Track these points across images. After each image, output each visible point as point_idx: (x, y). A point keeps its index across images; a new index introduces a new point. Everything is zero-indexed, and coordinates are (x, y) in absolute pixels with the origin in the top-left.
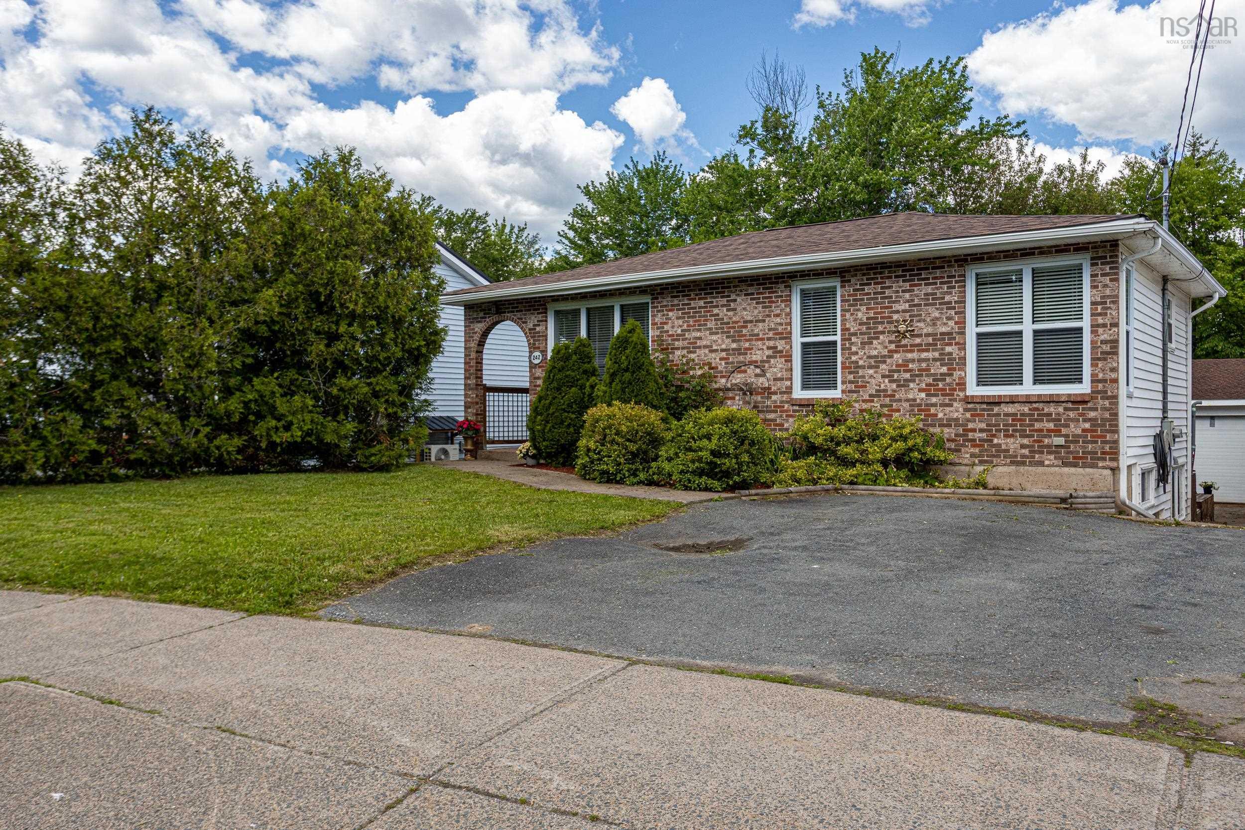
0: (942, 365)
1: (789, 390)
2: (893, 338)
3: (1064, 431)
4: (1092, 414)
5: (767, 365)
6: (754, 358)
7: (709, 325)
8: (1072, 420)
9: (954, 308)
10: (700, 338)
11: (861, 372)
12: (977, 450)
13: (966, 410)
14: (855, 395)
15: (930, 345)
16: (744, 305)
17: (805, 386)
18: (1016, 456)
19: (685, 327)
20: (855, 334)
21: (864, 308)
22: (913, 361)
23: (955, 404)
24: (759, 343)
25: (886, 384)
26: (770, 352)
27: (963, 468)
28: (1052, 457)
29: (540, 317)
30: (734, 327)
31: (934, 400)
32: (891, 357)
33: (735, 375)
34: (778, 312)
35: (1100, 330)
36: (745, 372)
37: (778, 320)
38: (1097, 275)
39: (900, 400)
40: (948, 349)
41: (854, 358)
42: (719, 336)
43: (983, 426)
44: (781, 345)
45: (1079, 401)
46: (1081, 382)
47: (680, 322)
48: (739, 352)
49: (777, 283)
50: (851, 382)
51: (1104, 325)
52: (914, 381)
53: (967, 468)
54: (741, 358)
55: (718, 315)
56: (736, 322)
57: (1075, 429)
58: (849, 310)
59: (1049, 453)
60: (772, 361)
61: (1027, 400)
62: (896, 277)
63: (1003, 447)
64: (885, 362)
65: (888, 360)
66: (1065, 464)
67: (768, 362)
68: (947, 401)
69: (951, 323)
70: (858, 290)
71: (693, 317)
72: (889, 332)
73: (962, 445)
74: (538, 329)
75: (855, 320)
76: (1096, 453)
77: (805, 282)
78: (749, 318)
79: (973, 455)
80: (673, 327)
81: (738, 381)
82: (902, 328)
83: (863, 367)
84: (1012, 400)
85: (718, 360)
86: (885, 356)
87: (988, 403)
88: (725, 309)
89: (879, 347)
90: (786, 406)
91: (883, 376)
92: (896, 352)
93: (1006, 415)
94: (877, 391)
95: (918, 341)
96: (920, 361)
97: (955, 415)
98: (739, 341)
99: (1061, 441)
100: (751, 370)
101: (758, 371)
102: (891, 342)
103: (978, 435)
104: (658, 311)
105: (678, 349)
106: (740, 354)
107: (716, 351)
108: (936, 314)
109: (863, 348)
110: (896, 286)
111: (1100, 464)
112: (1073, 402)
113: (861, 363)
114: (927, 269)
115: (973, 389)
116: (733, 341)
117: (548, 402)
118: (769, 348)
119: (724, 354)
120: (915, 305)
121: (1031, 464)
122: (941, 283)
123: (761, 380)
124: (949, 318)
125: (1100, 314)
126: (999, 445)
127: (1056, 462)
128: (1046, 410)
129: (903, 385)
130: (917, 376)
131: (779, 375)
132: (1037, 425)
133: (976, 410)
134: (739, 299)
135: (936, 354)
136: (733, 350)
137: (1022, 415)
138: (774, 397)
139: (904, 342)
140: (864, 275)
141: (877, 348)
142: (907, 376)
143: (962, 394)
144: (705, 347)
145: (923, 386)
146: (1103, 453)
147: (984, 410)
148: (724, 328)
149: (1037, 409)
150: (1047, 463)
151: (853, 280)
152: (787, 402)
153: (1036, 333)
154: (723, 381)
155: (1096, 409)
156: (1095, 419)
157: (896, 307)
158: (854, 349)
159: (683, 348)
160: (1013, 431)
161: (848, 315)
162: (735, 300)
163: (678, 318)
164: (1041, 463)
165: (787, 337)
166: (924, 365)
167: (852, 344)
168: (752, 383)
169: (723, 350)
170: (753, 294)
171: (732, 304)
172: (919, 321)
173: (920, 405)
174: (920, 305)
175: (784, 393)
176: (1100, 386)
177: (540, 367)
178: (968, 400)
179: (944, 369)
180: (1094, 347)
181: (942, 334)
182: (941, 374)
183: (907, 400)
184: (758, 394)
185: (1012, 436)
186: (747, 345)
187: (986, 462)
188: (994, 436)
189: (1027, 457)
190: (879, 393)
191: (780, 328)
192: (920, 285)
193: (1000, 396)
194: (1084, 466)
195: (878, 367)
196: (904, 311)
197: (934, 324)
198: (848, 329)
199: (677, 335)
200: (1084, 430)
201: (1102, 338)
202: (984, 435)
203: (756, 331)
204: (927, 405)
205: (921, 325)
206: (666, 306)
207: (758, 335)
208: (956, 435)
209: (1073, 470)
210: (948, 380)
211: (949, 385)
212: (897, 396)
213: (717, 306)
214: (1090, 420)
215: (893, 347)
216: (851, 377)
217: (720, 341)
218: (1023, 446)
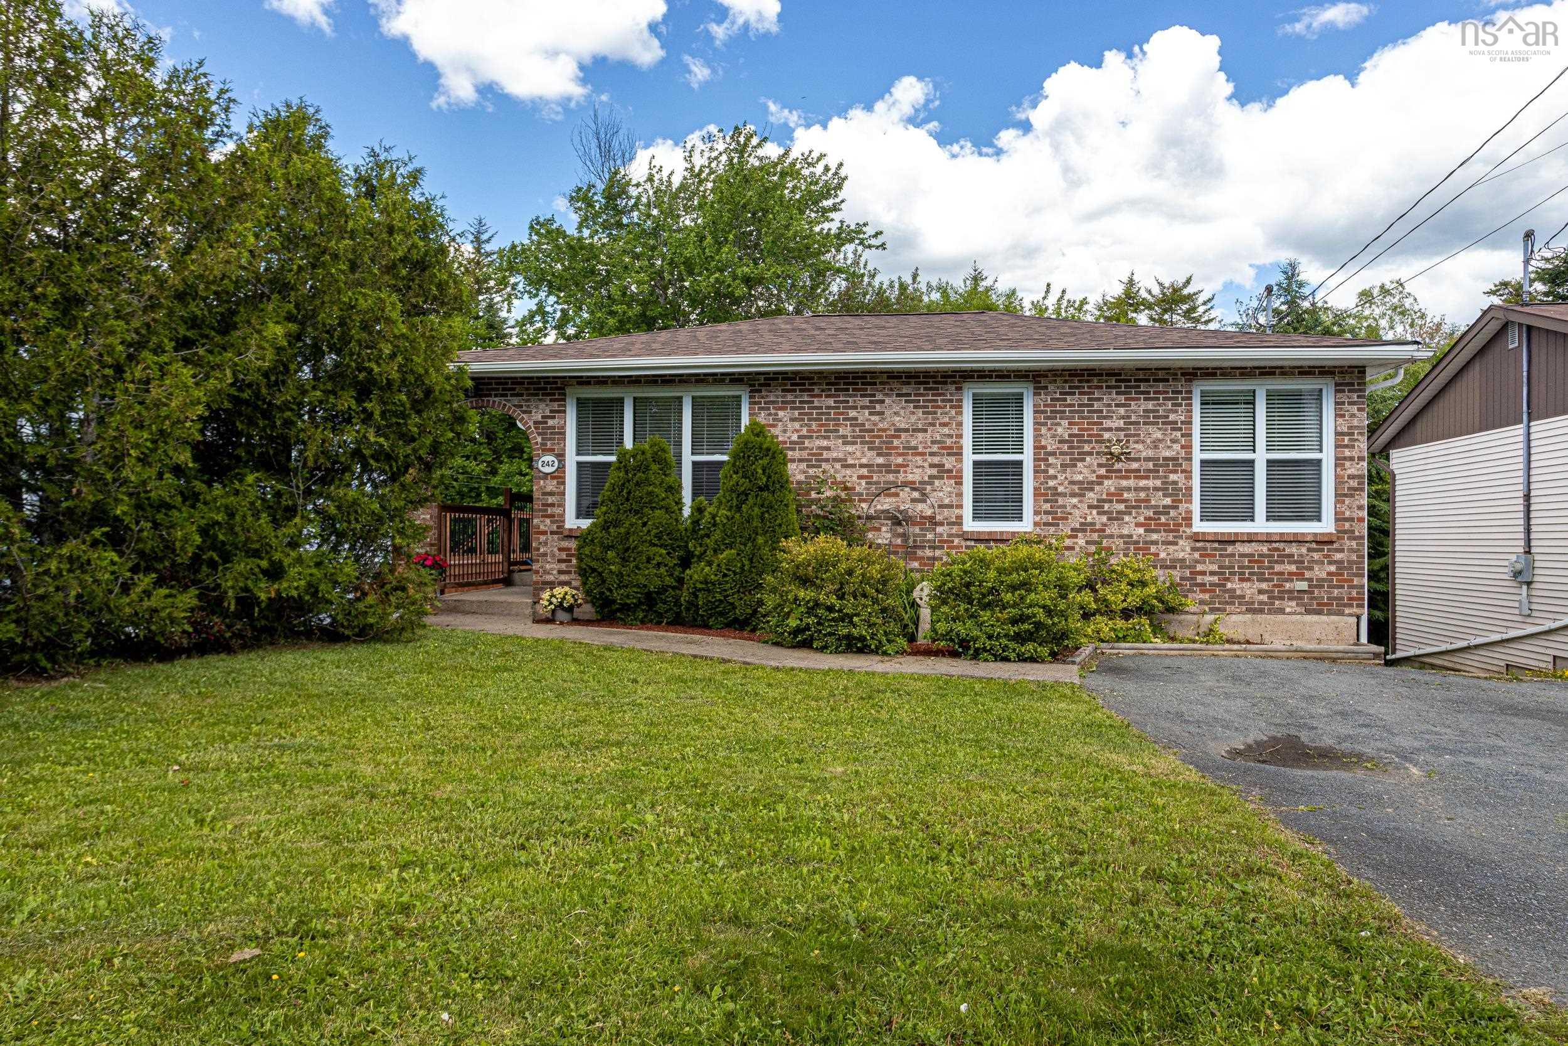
0: (1165, 496)
1: (959, 521)
2: (1103, 460)
3: (1308, 574)
4: (1338, 556)
5: (929, 487)
6: (910, 477)
7: (842, 432)
8: (1316, 562)
9: (1180, 429)
10: (828, 449)
11: (1061, 501)
12: (1207, 596)
13: (1193, 549)
14: (1052, 529)
15: (1150, 471)
16: (896, 408)
17: (979, 516)
18: (1253, 603)
19: (804, 432)
20: (1053, 454)
21: (1065, 423)
22: (1129, 489)
23: (1181, 542)
24: (918, 458)
25: (1093, 516)
26: (934, 471)
27: (1189, 617)
28: (1294, 603)
29: (555, 405)
30: (880, 437)
31: (1155, 537)
32: (1101, 484)
33: (882, 498)
34: (947, 420)
35: (1348, 463)
36: (897, 495)
37: (946, 430)
38: (1344, 403)
39: (1111, 536)
40: (1173, 477)
41: (1051, 483)
42: (858, 446)
43: (1215, 568)
44: (949, 462)
45: (1322, 542)
46: (1320, 520)
47: (797, 425)
48: (887, 468)
49: (945, 383)
50: (1046, 513)
51: (1351, 459)
52: (1130, 514)
53: (1195, 618)
54: (891, 477)
55: (856, 419)
56: (884, 430)
57: (1319, 572)
58: (1045, 424)
59: (1290, 599)
60: (937, 482)
61: (1268, 539)
62: (1108, 387)
63: (1238, 592)
64: (1092, 489)
65: (1097, 488)
66: (1308, 612)
67: (932, 484)
68: (1171, 538)
69: (1177, 447)
70: (1058, 400)
71: (816, 420)
72: (1098, 453)
73: (1189, 591)
74: (550, 422)
75: (1054, 436)
76: (1342, 599)
77: (981, 385)
78: (903, 426)
79: (1202, 602)
80: (785, 431)
81: (886, 507)
82: (1116, 449)
83: (1064, 495)
84: (1251, 539)
85: (855, 478)
86: (1092, 482)
87: (1220, 542)
88: (867, 412)
89: (1085, 471)
90: (956, 541)
91: (1090, 507)
92: (1107, 478)
93: (1242, 555)
94: (1082, 524)
95: (1135, 465)
96: (1137, 489)
97: (1181, 555)
98: (889, 454)
99: (1303, 585)
100: (905, 493)
101: (916, 495)
102: (1100, 465)
103: (1208, 579)
104: (761, 409)
105: (793, 461)
106: (888, 472)
107: (853, 466)
108: (1159, 435)
109: (1064, 472)
110: (1108, 399)
111: (1347, 611)
112: (1317, 542)
113: (1061, 489)
114: (1148, 381)
115: (1200, 526)
116: (879, 455)
118: (932, 466)
119: (864, 471)
120: (1131, 423)
121: (1270, 612)
122: (1165, 399)
123: (920, 507)
124: (1173, 441)
125: (1346, 446)
126: (1234, 590)
127: (1299, 609)
128: (1288, 551)
129: (1117, 517)
130: (1134, 507)
131: (947, 501)
132: (1278, 568)
133: (1205, 549)
134: (888, 401)
135: (1158, 483)
136: (878, 465)
137: (1260, 555)
138: (939, 529)
139: (1117, 466)
140: (1066, 381)
141: (1083, 472)
142: (1122, 507)
143: (1188, 530)
144: (836, 460)
145: (1142, 519)
146: (1350, 599)
147: (1215, 549)
148: (864, 436)
149: (1277, 549)
150: (1288, 610)
151: (1051, 387)
152: (958, 536)
153: (1271, 463)
154: (864, 505)
155: (1342, 551)
156: (1342, 562)
157: (1107, 423)
158: (1051, 472)
159: (801, 461)
160: (1250, 574)
161: (1044, 430)
162: (883, 402)
163: (793, 420)
164: (1282, 611)
165: (959, 454)
166: (1142, 495)
167: (1049, 465)
168: (906, 511)
169: (862, 466)
170: (909, 395)
171: (878, 406)
172: (1137, 442)
173: (1137, 542)
174: (1138, 423)
175: (953, 524)
176: (1348, 525)
177: (553, 478)
178: (1196, 538)
179: (1168, 501)
180: (1335, 482)
181: (1165, 459)
182: (1164, 507)
183: (1121, 536)
184: (915, 524)
185: (1248, 580)
186: (900, 460)
187: (1218, 609)
188: (1228, 579)
189: (1265, 604)
190: (1084, 527)
191: (949, 442)
192: (1139, 399)
193: (1236, 534)
194: (1329, 613)
195: (1083, 495)
196: (1118, 429)
197: (1156, 447)
198: (1044, 447)
199: (792, 443)
200: (1329, 574)
201: (1349, 472)
202: (1215, 579)
203: (913, 444)
204: (1146, 543)
205: (1140, 447)
206: (773, 402)
207: (916, 448)
208: (1182, 579)
209: (1315, 618)
210: (1173, 513)
211: (1173, 519)
212: (1108, 532)
213: (855, 408)
214: (1336, 562)
215: (1103, 471)
216: (1047, 507)
217: (858, 454)
218: (1260, 592)
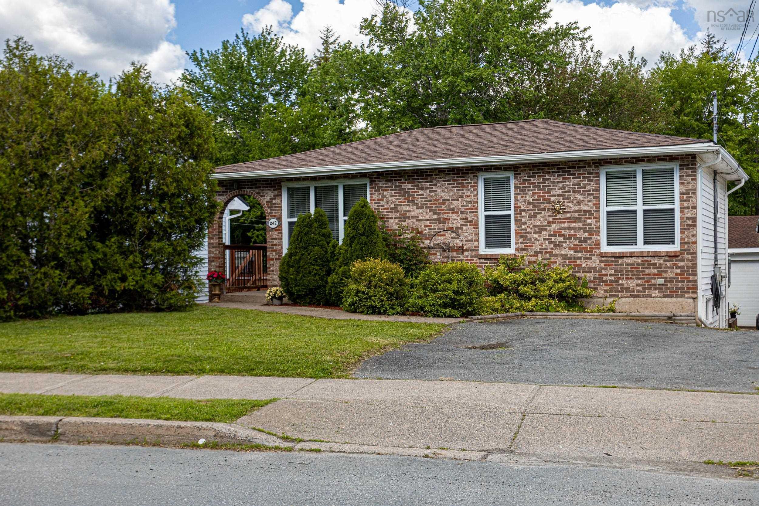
0: (584, 232)
1: (477, 248)
2: (551, 213)
3: (664, 275)
4: (681, 264)
5: (460, 231)
6: (451, 226)
7: (416, 202)
8: (669, 268)
9: (592, 194)
10: (409, 211)
11: (529, 236)
12: (608, 288)
13: (601, 262)
14: (525, 252)
15: (576, 218)
16: (443, 188)
17: (488, 246)
18: (634, 291)
19: (397, 202)
20: (524, 210)
21: (530, 193)
22: (565, 229)
23: (594, 258)
24: (455, 215)
25: (546, 244)
26: (463, 222)
27: (599, 300)
28: (657, 291)
29: (276, 192)
30: (435, 204)
31: (579, 255)
32: (550, 226)
33: (436, 237)
34: (469, 194)
35: (686, 211)
36: (444, 235)
37: (468, 199)
38: (683, 176)
39: (556, 255)
40: (589, 221)
41: (524, 227)
42: (424, 209)
43: (612, 272)
44: (470, 217)
45: (673, 256)
46: (674, 243)
47: (393, 199)
48: (439, 221)
49: (468, 173)
50: (521, 243)
51: (688, 208)
52: (566, 242)
53: (602, 300)
54: (441, 226)
55: (423, 195)
56: (437, 200)
57: (671, 274)
58: (520, 194)
59: (655, 289)
60: (464, 228)
61: (641, 255)
62: (553, 172)
63: (626, 286)
64: (545, 230)
65: (548, 228)
66: (665, 296)
67: (462, 229)
68: (588, 256)
69: (591, 204)
70: (526, 180)
71: (403, 196)
72: (548, 209)
73: (598, 285)
74: (274, 201)
75: (525, 201)
76: (684, 288)
77: (487, 174)
78: (447, 198)
79: (606, 291)
80: (387, 202)
81: (438, 242)
82: (557, 207)
83: (530, 233)
84: (631, 255)
85: (423, 227)
86: (545, 226)
87: (615, 257)
88: (428, 191)
89: (541, 219)
90: (475, 259)
91: (545, 239)
92: (553, 223)
93: (627, 265)
94: (540, 249)
95: (568, 215)
96: (570, 229)
97: (594, 265)
98: (439, 213)
99: (662, 281)
100: (448, 234)
101: (454, 235)
102: (549, 216)
103: (609, 278)
104: (376, 191)
105: (392, 218)
106: (440, 223)
107: (422, 220)
108: (581, 198)
109: (530, 220)
110: (553, 179)
111: (687, 296)
112: (669, 256)
113: (529, 230)
114: (575, 168)
115: (605, 248)
116: (435, 214)
117: (297, 258)
118: (462, 219)
119: (428, 223)
120: (566, 192)
121: (643, 296)
122: (584, 178)
123: (456, 241)
124: (589, 201)
125: (685, 201)
126: (623, 284)
127: (659, 295)
128: (653, 262)
129: (559, 245)
130: (568, 239)
131: (470, 238)
132: (647, 271)
133: (607, 261)
134: (439, 184)
135: (581, 225)
136: (435, 219)
137: (637, 264)
138: (466, 253)
139: (559, 216)
140: (530, 170)
141: (540, 220)
142: (561, 239)
143: (598, 251)
144: (413, 217)
145: (572, 246)
146: (688, 288)
147: (612, 261)
148: (429, 204)
149: (647, 261)
150: (653, 295)
151: (523, 174)
152: (476, 257)
153: (645, 211)
154: (427, 242)
155: (683, 261)
156: (683, 267)
157: (553, 192)
158: (524, 220)
159: (396, 218)
160: (632, 275)
161: (519, 197)
162: (436, 185)
163: (391, 196)
164: (650, 296)
165: (475, 211)
166: (572, 232)
167: (522, 217)
168: (449, 244)
169: (426, 220)
170: (449, 181)
171: (434, 187)
172: (569, 202)
173: (570, 258)
174: (569, 192)
175: (473, 250)
176: (686, 246)
177: (276, 230)
178: (602, 255)
179: (586, 235)
180: (682, 222)
181: (584, 211)
182: (584, 238)
183: (561, 255)
184: (453, 251)
185: (631, 278)
186: (445, 216)
187: (614, 295)
188: (619, 278)
189: (641, 292)
190: (542, 250)
191: (470, 205)
192: (570, 178)
193: (623, 253)
194: (677, 297)
195: (541, 233)
196: (559, 196)
197: (579, 205)
198: (520, 207)
199: (391, 208)
200: (676, 274)
201: (687, 216)
202: (613, 278)
203: (452, 207)
204: (574, 258)
205: (571, 205)
206: (381, 187)
207: (453, 209)
208: (595, 278)
209: (669, 300)
210: (589, 242)
211: (589, 245)
212: (554, 253)
213: (422, 189)
214: (680, 267)
215: (551, 219)
216: (522, 239)
217: (424, 213)
218: (638, 285)
